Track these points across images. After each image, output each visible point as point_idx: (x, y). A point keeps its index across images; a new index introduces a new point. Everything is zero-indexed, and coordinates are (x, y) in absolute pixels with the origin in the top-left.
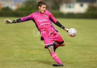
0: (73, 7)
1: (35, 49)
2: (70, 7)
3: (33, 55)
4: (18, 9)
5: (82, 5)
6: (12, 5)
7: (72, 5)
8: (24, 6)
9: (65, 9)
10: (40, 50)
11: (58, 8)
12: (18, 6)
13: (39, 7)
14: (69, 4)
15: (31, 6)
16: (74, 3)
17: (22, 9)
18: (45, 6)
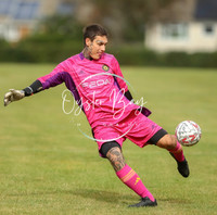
0: (185, 34)
1: (74, 156)
2: (175, 35)
3: (67, 172)
4: (26, 41)
5: (209, 30)
6: (8, 27)
7: (180, 28)
8: (42, 32)
9: (159, 41)
10: (87, 158)
11: (141, 37)
12: (24, 30)
13: (88, 42)
14: (171, 27)
15: (61, 32)
16: (186, 24)
17: (35, 40)
18: (104, 40)
